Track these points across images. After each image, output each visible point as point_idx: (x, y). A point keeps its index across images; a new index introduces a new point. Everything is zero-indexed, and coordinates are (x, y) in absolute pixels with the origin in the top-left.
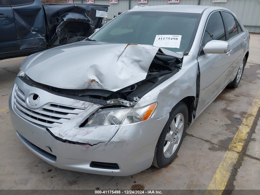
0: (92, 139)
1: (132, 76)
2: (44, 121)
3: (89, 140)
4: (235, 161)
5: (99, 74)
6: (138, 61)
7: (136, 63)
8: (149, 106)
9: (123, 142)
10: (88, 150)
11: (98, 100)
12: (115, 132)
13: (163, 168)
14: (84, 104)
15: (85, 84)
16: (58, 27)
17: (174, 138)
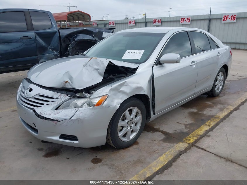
0: (60, 117)
1: (93, 79)
2: (34, 106)
3: (58, 118)
4: (182, 149)
5: (71, 78)
6: (97, 69)
7: (96, 71)
8: (101, 97)
9: (78, 120)
10: (56, 125)
11: (70, 93)
12: (74, 113)
13: (121, 150)
14: (60, 95)
15: (62, 84)
16: (70, 45)
17: (131, 127)
